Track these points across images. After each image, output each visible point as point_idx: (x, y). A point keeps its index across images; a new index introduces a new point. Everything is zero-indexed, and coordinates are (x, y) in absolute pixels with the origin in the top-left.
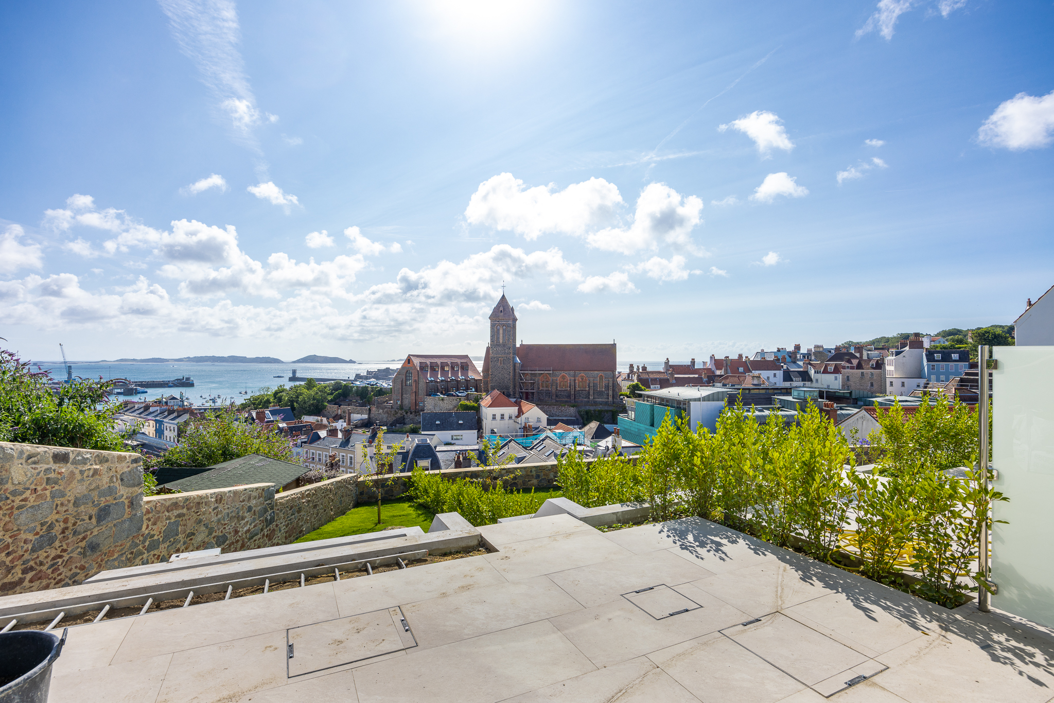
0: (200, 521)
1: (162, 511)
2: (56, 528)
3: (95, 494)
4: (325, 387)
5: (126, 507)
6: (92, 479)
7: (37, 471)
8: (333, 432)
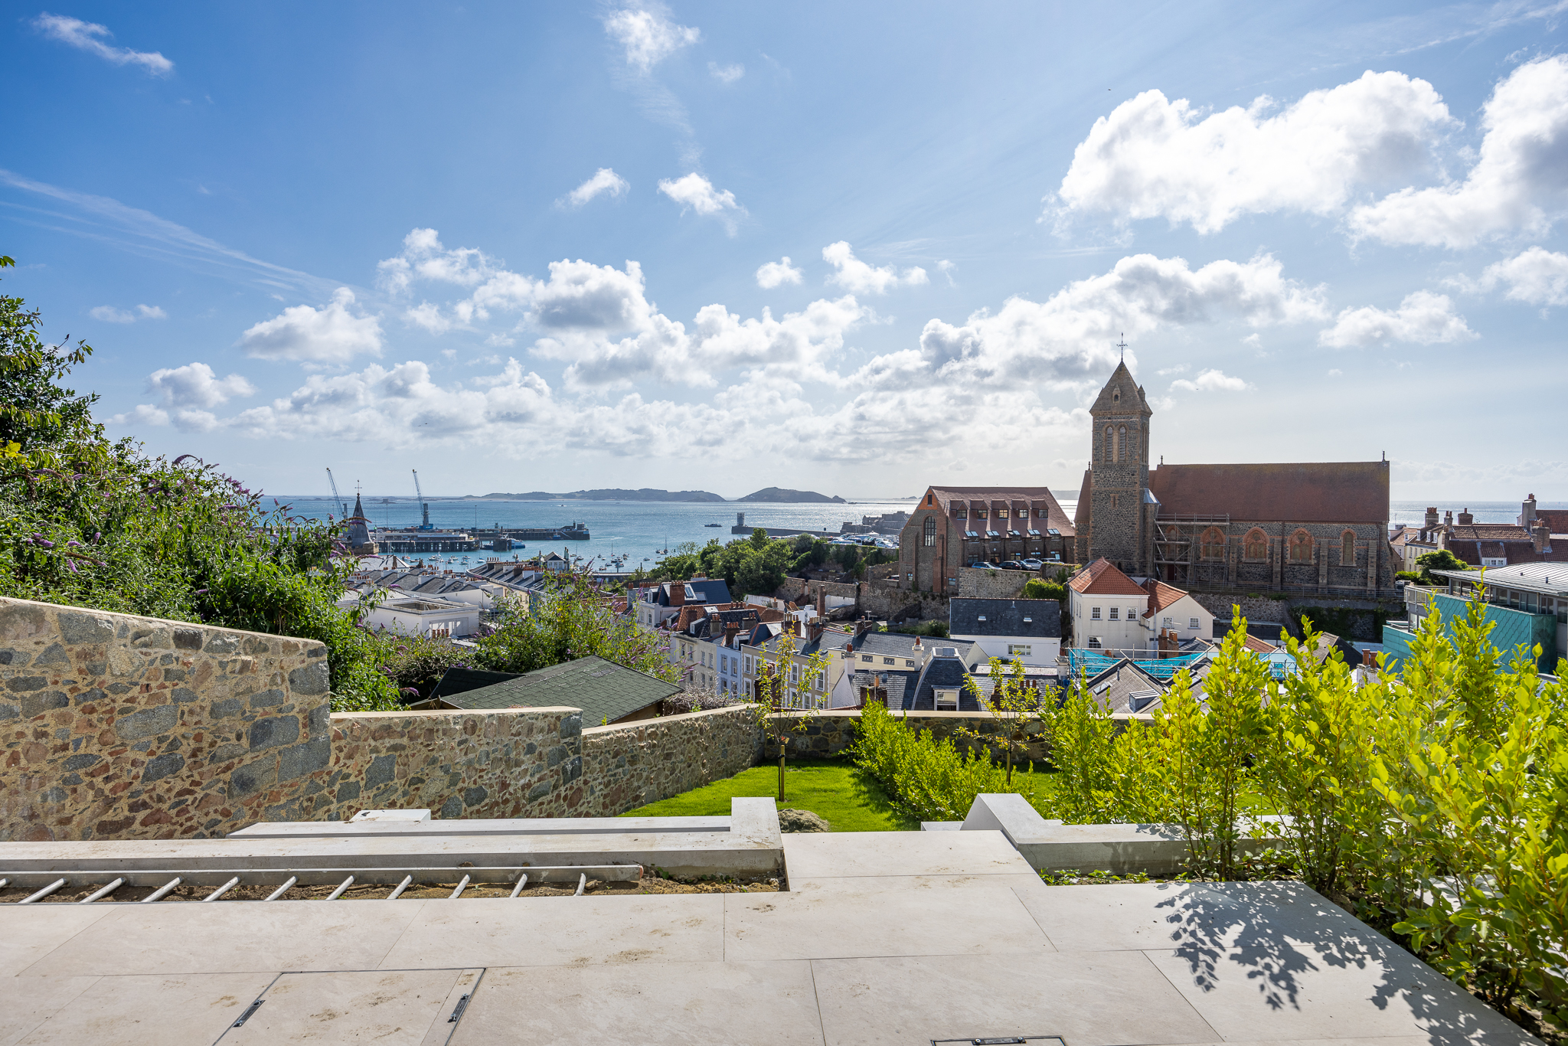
0: (434, 761)
1: (363, 738)
2: (183, 748)
3: (245, 701)
4: (783, 546)
5: (300, 725)
6: (240, 676)
7: (149, 658)
8: (792, 626)
